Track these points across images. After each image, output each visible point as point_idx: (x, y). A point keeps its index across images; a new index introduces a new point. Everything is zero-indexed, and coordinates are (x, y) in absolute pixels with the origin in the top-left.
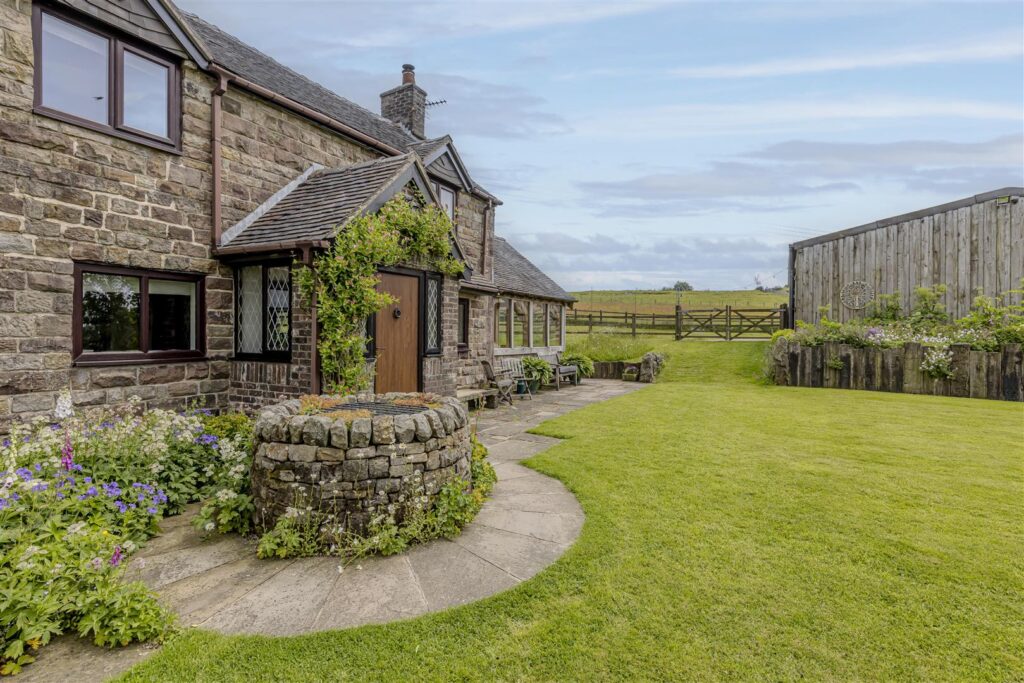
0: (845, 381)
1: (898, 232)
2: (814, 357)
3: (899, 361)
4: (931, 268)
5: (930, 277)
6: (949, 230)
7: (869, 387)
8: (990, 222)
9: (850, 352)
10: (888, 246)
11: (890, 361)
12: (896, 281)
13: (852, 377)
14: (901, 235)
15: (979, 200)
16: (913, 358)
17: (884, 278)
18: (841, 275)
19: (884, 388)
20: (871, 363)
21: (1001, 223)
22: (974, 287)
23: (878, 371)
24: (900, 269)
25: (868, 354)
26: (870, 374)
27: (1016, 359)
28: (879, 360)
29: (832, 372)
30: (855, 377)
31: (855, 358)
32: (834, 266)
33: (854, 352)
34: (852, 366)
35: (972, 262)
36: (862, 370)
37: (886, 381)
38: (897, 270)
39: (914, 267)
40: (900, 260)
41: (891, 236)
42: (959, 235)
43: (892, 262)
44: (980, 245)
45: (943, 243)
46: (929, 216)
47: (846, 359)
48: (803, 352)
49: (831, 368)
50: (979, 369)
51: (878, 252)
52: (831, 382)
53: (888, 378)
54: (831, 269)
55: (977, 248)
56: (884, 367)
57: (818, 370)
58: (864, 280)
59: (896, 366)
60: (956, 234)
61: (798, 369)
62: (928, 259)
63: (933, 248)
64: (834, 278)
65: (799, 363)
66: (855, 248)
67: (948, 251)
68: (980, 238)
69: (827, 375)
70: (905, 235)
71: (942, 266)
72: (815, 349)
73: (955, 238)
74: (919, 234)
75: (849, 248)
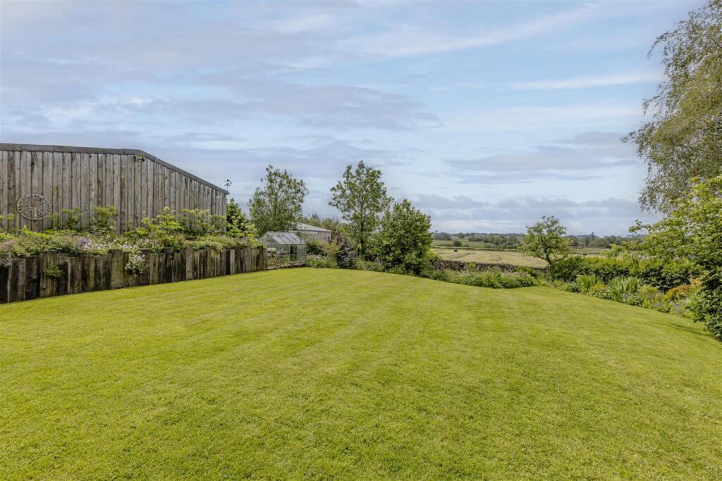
0: (62, 288)
1: (72, 160)
2: (29, 269)
3: (108, 264)
4: (96, 193)
5: (96, 200)
6: (108, 168)
7: (84, 289)
8: (131, 169)
9: (68, 260)
10: (63, 169)
11: (101, 265)
12: (71, 199)
13: (69, 283)
14: (74, 163)
15: (126, 152)
16: (118, 261)
17: (60, 195)
18: (17, 186)
19: (97, 288)
20: (86, 268)
21: (136, 171)
22: (123, 210)
23: (92, 274)
24: (74, 190)
25: (83, 261)
26: (85, 277)
27: (171, 257)
28: (93, 265)
29: (49, 281)
30: (72, 282)
31: (72, 267)
32: (9, 176)
33: (71, 260)
34: (69, 273)
35: (121, 193)
36: (79, 275)
37: (98, 281)
38: (71, 191)
39: (84, 190)
40: (74, 183)
41: (66, 161)
42: (114, 173)
43: (67, 182)
44: (126, 183)
45: (104, 176)
46: (95, 153)
47: (64, 267)
48: (15, 265)
49: (47, 277)
50: (154, 265)
51: (55, 173)
52: (48, 291)
53: (100, 279)
54: (6, 178)
55: (124, 184)
56: (96, 271)
57: (34, 281)
58: (42, 194)
59: (105, 268)
60: (112, 172)
61: (9, 283)
62: (94, 186)
63: (98, 179)
64: (9, 188)
65: (10, 276)
66: (33, 164)
67: (108, 183)
68: (126, 178)
69: (43, 285)
70: (77, 164)
71: (104, 192)
72: (29, 261)
73: (112, 174)
74: (88, 165)
75: (26, 163)
